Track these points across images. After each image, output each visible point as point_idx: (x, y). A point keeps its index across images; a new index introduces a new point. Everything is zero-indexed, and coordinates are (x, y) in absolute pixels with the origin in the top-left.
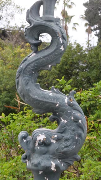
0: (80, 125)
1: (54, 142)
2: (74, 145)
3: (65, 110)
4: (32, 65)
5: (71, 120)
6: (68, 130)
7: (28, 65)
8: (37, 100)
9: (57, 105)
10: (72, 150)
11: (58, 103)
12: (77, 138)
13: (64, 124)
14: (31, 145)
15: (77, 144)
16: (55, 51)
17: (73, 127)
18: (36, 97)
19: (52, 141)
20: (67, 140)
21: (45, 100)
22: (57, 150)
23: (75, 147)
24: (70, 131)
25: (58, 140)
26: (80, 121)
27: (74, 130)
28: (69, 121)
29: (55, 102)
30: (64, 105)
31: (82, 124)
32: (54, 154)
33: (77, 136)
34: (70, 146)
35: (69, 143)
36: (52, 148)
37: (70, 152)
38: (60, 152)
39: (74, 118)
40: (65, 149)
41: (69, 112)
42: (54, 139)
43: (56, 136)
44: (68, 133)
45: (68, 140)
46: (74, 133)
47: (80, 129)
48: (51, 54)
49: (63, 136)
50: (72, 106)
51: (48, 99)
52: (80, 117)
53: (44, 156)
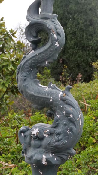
0: (71, 120)
1: (47, 136)
2: (65, 139)
3: (58, 105)
4: (30, 62)
5: (63, 115)
6: (60, 124)
7: (26, 62)
8: (33, 95)
9: (51, 101)
10: (64, 144)
11: (52, 98)
12: (68, 132)
13: (57, 119)
14: (28, 140)
15: (68, 138)
16: (50, 47)
17: (65, 121)
18: (32, 93)
19: (45, 135)
20: (58, 134)
21: (40, 95)
22: (49, 144)
23: (66, 141)
24: (62, 126)
25: (50, 134)
26: (71, 116)
27: (65, 125)
28: (61, 116)
29: (48, 97)
30: (57, 100)
31: (73, 119)
32: (46, 148)
33: (68, 130)
34: (61, 141)
35: (60, 138)
36: (44, 142)
37: (61, 147)
38: (51, 146)
39: (65, 112)
40: (56, 143)
41: (61, 106)
42: (47, 133)
43: (48, 130)
44: (60, 127)
45: (60, 134)
46: (66, 127)
47: (71, 124)
48: (46, 50)
49: (55, 131)
50: (65, 101)
51: (42, 94)
52: (72, 112)
53: (37, 149)
